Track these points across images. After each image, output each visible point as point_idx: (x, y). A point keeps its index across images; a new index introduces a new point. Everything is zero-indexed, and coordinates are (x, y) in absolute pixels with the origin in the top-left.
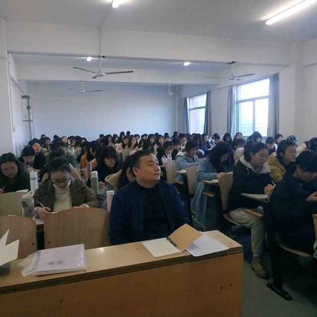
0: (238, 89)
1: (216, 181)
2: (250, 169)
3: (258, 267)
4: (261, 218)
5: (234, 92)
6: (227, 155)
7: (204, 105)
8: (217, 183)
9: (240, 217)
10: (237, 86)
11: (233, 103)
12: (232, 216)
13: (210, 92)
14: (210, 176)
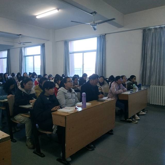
0: (25, 49)
1: (6, 100)
2: (24, 92)
3: (29, 144)
4: (29, 118)
5: (23, 51)
6: (13, 85)
7: (6, 56)
8: (7, 101)
9: (19, 119)
10: (25, 48)
11: (22, 57)
12: (15, 119)
13: (9, 49)
14: (3, 97)
